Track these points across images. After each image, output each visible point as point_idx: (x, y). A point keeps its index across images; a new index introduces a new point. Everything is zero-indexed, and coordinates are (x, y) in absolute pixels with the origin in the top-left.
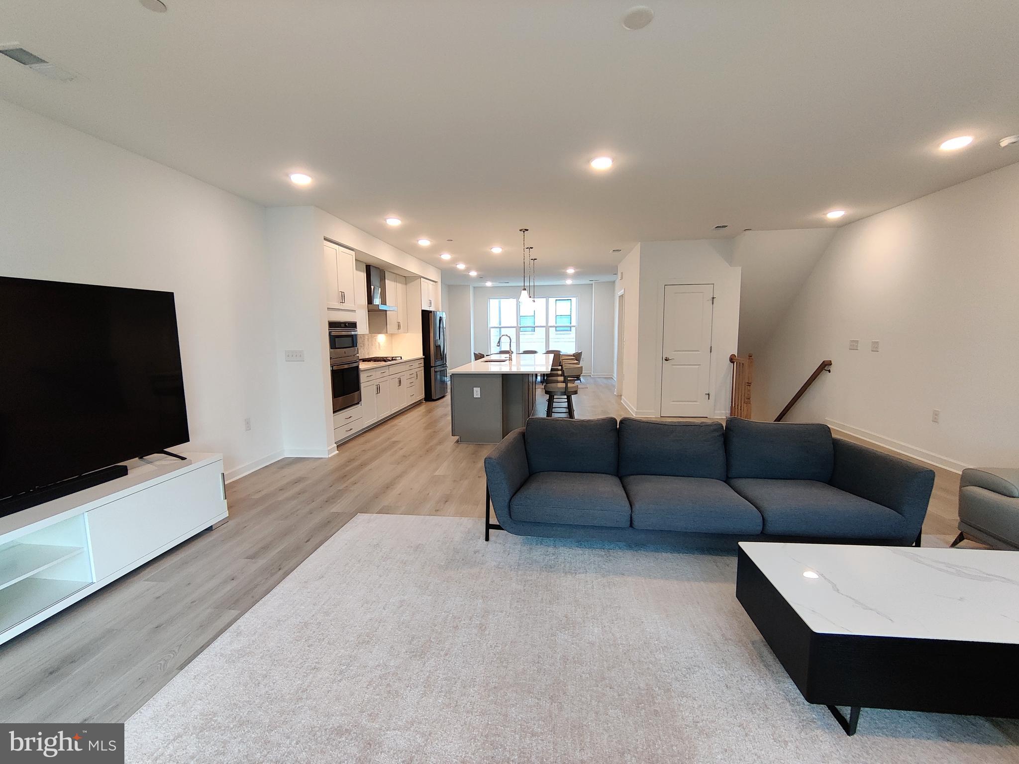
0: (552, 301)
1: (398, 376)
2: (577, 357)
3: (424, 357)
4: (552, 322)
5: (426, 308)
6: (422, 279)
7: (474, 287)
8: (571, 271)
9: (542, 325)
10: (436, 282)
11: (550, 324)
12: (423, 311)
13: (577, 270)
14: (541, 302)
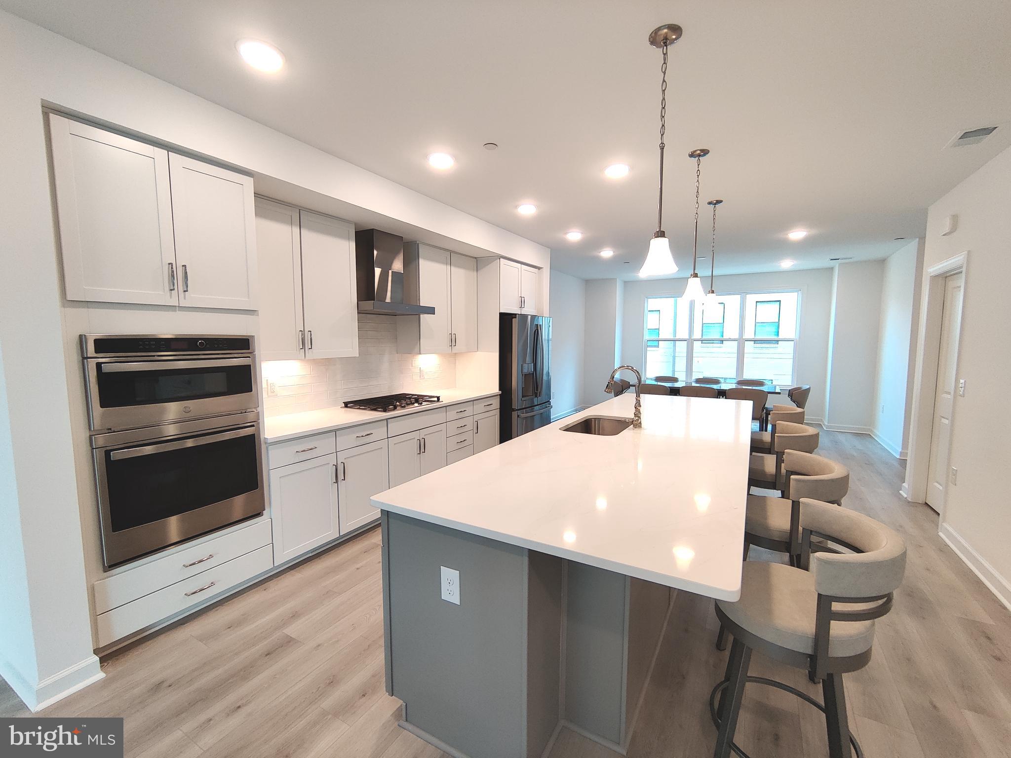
0: (751, 299)
1: (416, 435)
2: (798, 396)
3: (500, 392)
4: (749, 334)
5: (511, 308)
6: (501, 259)
7: (625, 282)
8: (797, 234)
9: (732, 337)
10: (539, 268)
11: (746, 336)
12: (502, 315)
13: (814, 232)
14: (733, 301)
